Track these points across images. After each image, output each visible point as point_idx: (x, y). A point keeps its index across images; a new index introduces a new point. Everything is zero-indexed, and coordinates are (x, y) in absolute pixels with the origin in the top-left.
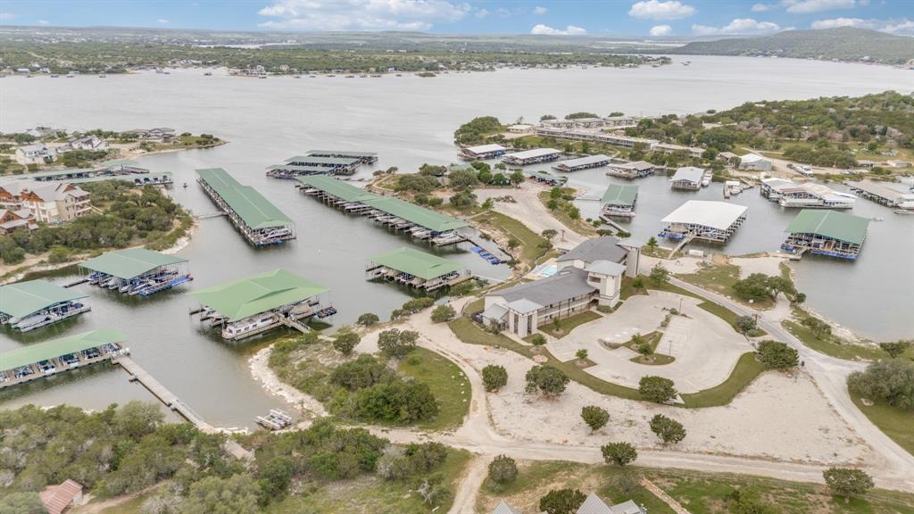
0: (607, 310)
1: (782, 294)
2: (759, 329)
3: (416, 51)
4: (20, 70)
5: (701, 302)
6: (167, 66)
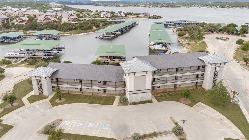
6: (192, 6)
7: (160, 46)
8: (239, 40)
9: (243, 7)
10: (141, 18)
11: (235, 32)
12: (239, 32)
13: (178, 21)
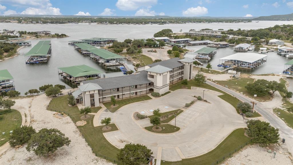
0: (157, 95)
1: (277, 93)
2: (255, 113)
3: (162, 19)
4: (33, 22)
5: (221, 94)
6: (80, 22)
7: (114, 62)
8: (169, 50)
9: (129, 23)
10: (42, 37)
11: (156, 46)
12: (158, 46)
13: (93, 39)
